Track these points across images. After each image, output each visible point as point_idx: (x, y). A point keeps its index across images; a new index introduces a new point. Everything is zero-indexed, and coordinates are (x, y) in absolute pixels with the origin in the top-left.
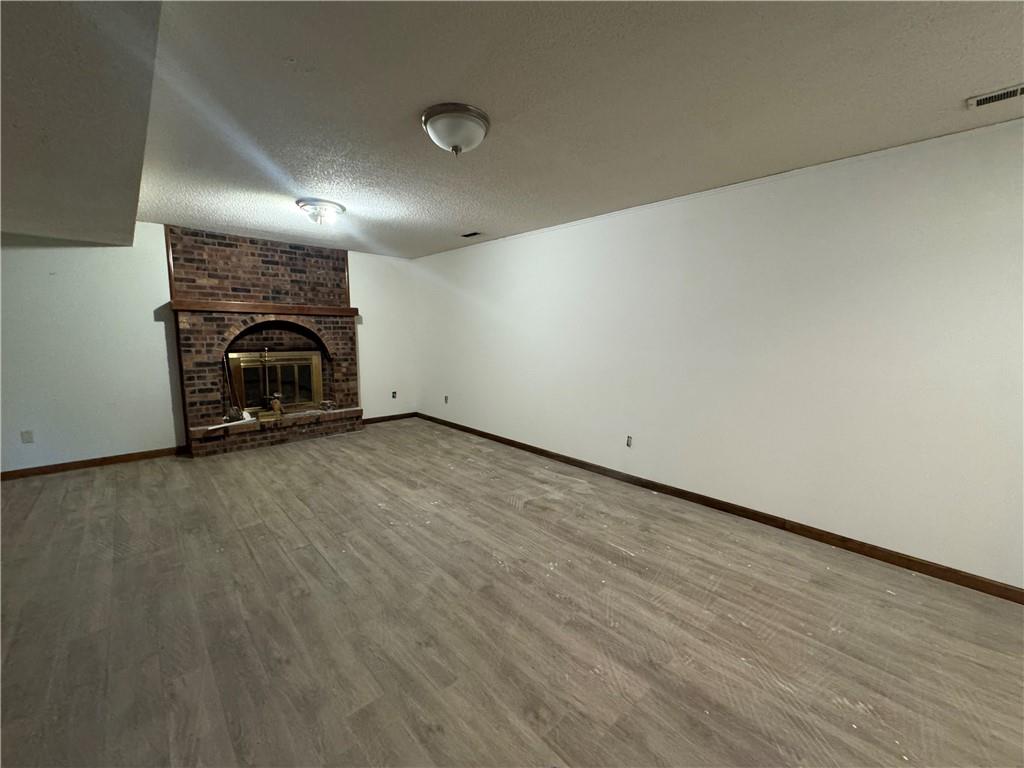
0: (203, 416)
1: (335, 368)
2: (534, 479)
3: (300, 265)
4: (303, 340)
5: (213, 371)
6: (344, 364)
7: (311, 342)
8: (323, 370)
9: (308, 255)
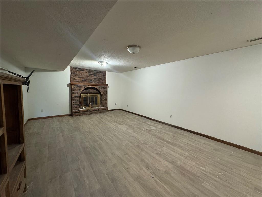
0: (75, 108)
1: (103, 98)
2: (148, 124)
3: (96, 74)
4: (96, 91)
5: (77, 98)
6: (105, 97)
7: (97, 92)
8: (100, 98)
9: (98, 72)
